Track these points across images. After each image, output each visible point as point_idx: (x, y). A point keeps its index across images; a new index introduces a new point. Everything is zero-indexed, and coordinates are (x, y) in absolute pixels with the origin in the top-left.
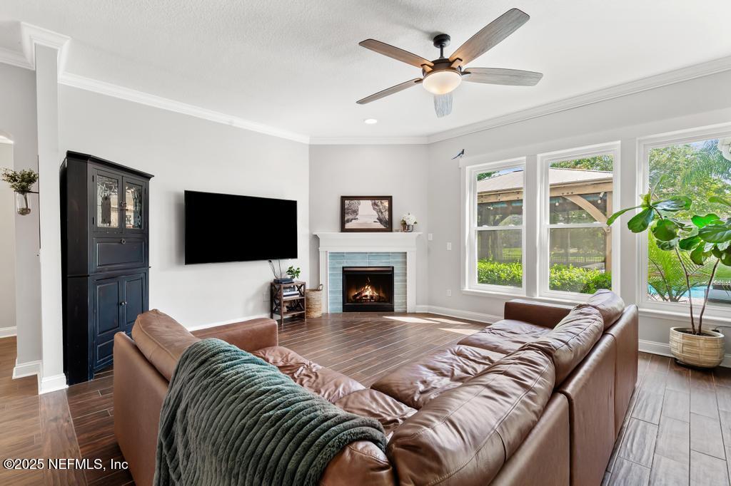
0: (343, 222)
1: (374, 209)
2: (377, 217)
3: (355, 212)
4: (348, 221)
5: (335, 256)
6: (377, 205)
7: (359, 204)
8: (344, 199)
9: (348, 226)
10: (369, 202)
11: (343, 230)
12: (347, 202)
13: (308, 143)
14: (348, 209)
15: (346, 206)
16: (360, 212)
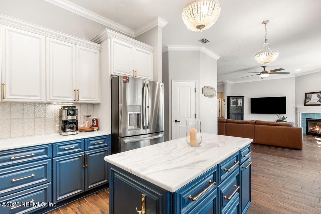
0: (305, 102)
1: (318, 97)
2: (319, 99)
3: (310, 98)
4: (307, 102)
5: (303, 114)
6: (319, 95)
7: (312, 95)
8: (306, 94)
9: (307, 104)
10: (316, 94)
11: (305, 105)
12: (307, 95)
13: (294, 76)
14: (308, 97)
15: (307, 96)
16: (312, 98)
